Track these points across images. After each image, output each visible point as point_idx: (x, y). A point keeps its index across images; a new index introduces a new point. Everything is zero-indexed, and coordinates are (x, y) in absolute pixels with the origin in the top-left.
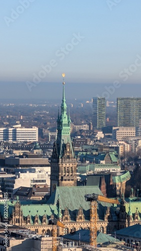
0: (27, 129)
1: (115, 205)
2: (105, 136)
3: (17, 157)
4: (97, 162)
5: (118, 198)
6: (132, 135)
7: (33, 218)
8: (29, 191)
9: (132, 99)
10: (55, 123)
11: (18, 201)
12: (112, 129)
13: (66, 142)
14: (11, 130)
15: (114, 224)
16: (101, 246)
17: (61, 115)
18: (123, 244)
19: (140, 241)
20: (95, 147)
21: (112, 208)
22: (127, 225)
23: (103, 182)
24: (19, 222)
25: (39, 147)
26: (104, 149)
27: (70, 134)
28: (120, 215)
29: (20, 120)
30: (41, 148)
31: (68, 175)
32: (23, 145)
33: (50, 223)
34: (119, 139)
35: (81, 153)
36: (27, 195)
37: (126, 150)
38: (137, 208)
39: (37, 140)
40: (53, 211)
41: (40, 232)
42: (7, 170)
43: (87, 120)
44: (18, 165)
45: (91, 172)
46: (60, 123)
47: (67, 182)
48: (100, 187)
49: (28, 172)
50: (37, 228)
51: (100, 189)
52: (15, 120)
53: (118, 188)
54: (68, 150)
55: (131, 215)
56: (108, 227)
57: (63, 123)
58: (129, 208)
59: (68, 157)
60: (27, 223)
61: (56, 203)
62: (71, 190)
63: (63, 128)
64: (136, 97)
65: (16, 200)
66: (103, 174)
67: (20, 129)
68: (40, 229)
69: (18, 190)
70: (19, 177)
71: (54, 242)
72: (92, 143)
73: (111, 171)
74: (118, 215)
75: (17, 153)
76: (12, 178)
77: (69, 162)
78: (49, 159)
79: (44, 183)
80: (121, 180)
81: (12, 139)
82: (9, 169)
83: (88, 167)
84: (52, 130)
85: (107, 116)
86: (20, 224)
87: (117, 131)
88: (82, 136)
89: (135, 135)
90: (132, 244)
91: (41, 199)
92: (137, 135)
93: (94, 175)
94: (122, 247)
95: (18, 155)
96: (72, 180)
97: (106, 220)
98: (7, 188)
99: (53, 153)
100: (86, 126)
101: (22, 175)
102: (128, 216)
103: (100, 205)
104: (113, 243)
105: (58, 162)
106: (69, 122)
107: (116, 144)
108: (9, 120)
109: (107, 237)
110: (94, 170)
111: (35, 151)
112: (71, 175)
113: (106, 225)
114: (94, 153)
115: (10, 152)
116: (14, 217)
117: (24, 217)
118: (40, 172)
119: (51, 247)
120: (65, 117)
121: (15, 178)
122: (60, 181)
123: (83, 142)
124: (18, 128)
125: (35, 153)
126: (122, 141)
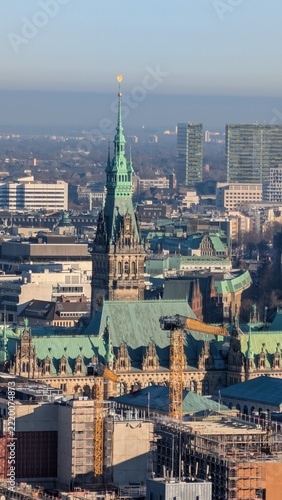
0: (45, 186)
1: (220, 338)
2: (201, 201)
3: (25, 240)
4: (185, 253)
5: (226, 325)
6: (256, 200)
7: (57, 363)
8: (49, 309)
9: (257, 128)
10: (103, 174)
11: (27, 329)
12: (215, 186)
13: (122, 212)
14: (13, 186)
15: (218, 375)
16: (191, 420)
17: (114, 159)
18: (235, 415)
19: (268, 410)
20: (181, 223)
21: (214, 344)
22: (243, 378)
23: (197, 292)
24: (28, 371)
25: (69, 221)
26: (199, 227)
27: (131, 196)
28: (231, 359)
29: (31, 167)
30: (73, 223)
31: (126, 279)
32: (37, 216)
33: (91, 372)
34: (229, 207)
35: (153, 234)
36: (44, 317)
37: (243, 228)
38: (264, 345)
39: (65, 208)
40: (95, 349)
41: (70, 390)
42: (6, 266)
43: (165, 168)
44: (27, 257)
45: (173, 273)
46: (111, 173)
47: (125, 291)
48: (190, 302)
49: (47, 271)
50: (65, 382)
51: (191, 306)
52: (22, 167)
53: (226, 304)
54: (128, 228)
55: (251, 357)
56: (205, 382)
57: (118, 174)
58: (248, 343)
59: (128, 242)
60: (43, 372)
61: (102, 333)
62: (132, 307)
63: (118, 183)
64: (265, 123)
65: (24, 326)
66: (198, 276)
67: (32, 186)
68: (71, 385)
69: (27, 305)
70: (29, 281)
71: (98, 410)
72: (175, 214)
73: (213, 270)
74: (225, 358)
75: (26, 232)
76: (16, 282)
77: (129, 252)
78: (90, 245)
79: (79, 294)
80: (232, 288)
81: (17, 206)
82: (9, 264)
83: (166, 263)
84: (96, 188)
85: (205, 161)
86: (31, 374)
87: (226, 191)
88: (155, 201)
89: (260, 200)
90: (253, 415)
91: (73, 325)
92: (265, 198)
93: (179, 278)
94: (234, 420)
95: (27, 236)
96: (135, 288)
97: (201, 366)
98: (5, 302)
99: (97, 233)
100: (164, 180)
101: (35, 277)
102: (246, 360)
103: (190, 337)
104: (215, 414)
105: (107, 251)
106: (129, 172)
107: (223, 217)
108: (9, 167)
109: (204, 402)
110: (178, 267)
111: (62, 230)
112: (134, 278)
113: (202, 376)
114: (180, 234)
115: (12, 232)
116: (18, 361)
117: (38, 360)
118: (71, 271)
119: (92, 420)
120: (122, 163)
121: (21, 282)
122: (111, 290)
123: (157, 212)
124: (27, 182)
125: (61, 232)
126: (236, 210)
